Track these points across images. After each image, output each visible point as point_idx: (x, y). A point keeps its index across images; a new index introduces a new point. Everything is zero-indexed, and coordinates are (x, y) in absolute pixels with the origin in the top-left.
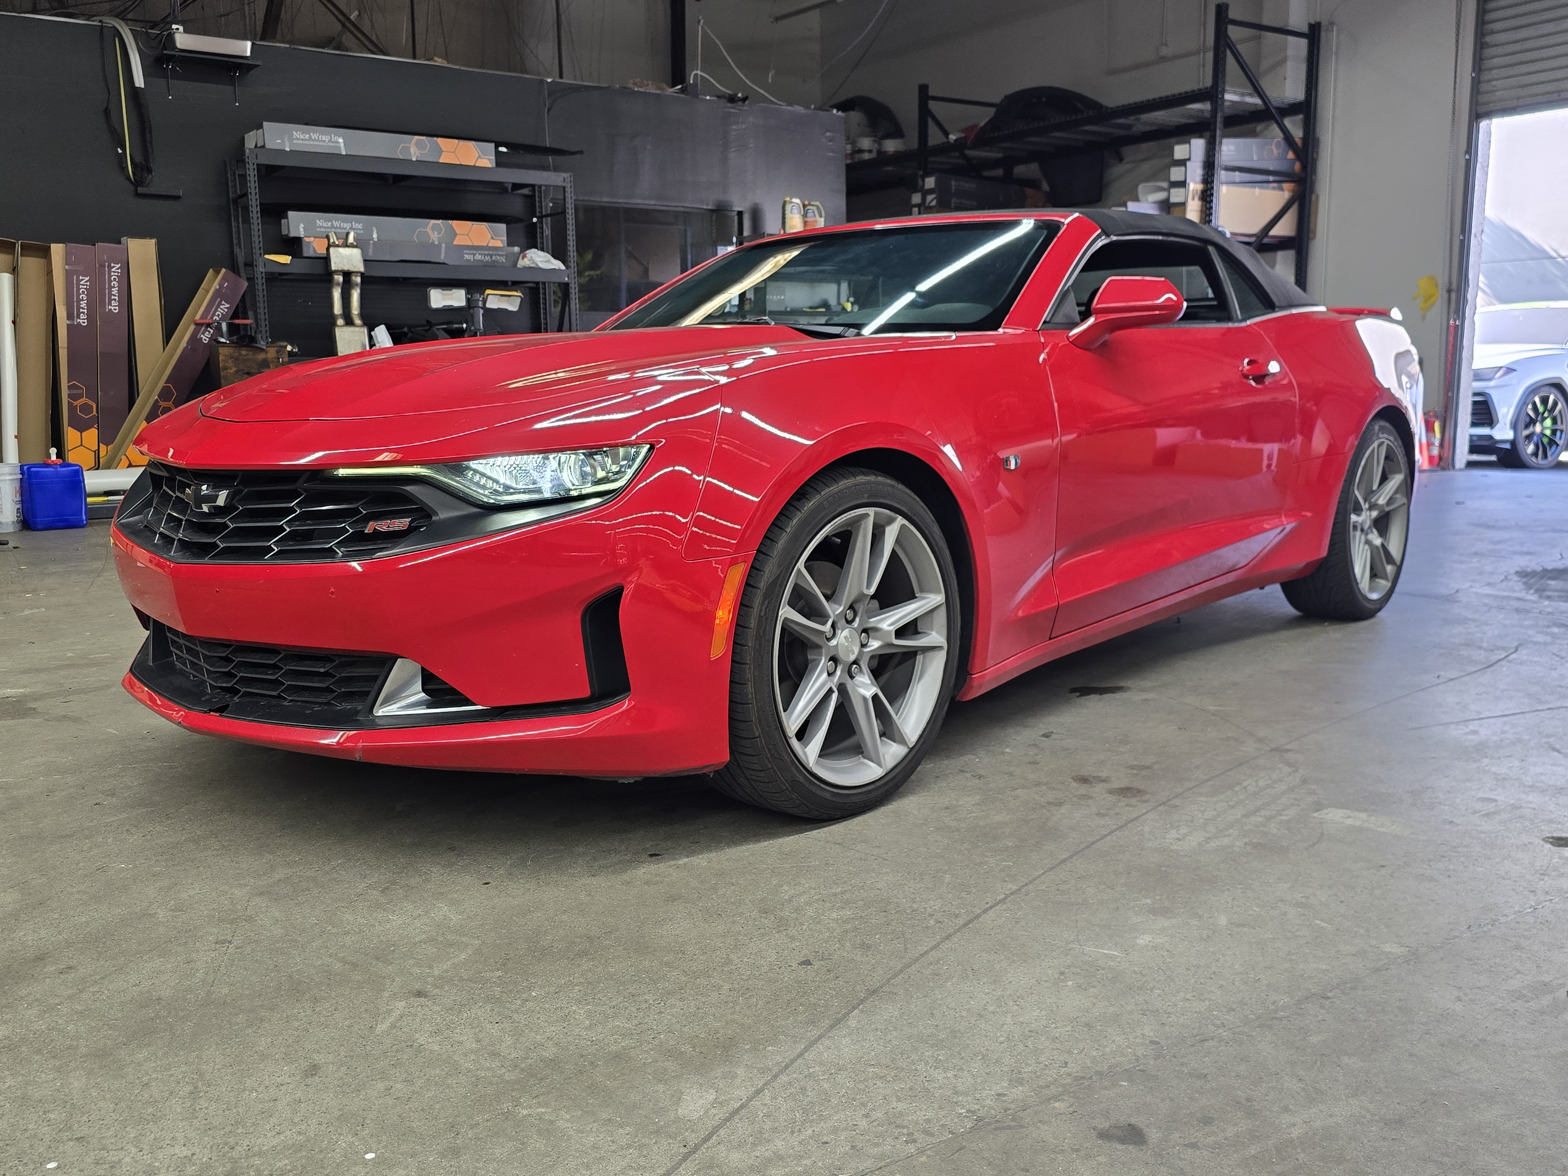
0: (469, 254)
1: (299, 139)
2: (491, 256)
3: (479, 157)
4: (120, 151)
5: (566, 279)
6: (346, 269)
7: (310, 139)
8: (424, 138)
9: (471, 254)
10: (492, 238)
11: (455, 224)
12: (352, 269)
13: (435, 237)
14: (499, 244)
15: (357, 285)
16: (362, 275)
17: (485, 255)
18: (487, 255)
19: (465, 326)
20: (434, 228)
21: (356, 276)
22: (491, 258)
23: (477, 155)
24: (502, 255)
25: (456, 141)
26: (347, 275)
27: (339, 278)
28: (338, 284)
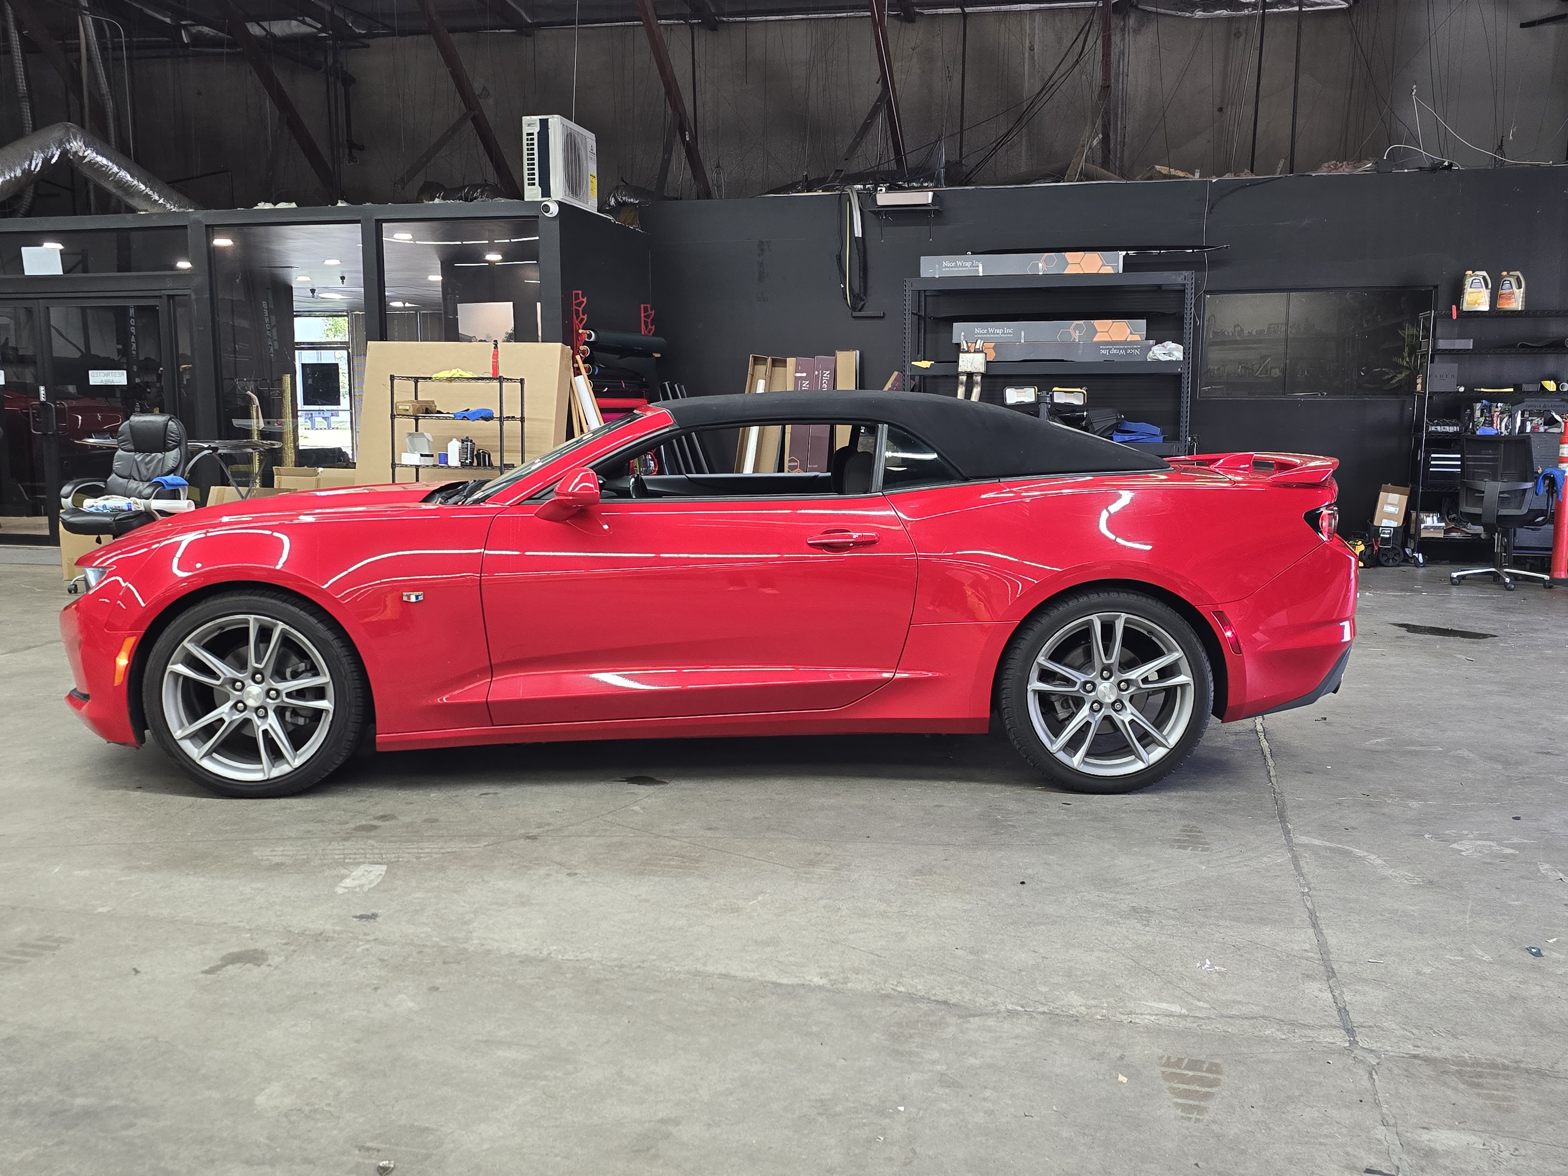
0: (1105, 349)
1: (947, 267)
2: (1126, 350)
3: (1103, 265)
4: (842, 286)
5: (1179, 370)
6: (968, 370)
7: (956, 266)
8: (1053, 254)
9: (1107, 349)
10: (1131, 333)
11: (1096, 323)
12: (974, 370)
13: (1076, 336)
14: (1137, 338)
15: (977, 383)
16: (983, 376)
17: (1120, 349)
18: (1122, 349)
19: (1085, 413)
20: (1076, 328)
21: (976, 376)
22: (1126, 352)
23: (1101, 263)
24: (1137, 349)
25: (1082, 253)
26: (970, 375)
27: (963, 378)
28: (962, 383)
